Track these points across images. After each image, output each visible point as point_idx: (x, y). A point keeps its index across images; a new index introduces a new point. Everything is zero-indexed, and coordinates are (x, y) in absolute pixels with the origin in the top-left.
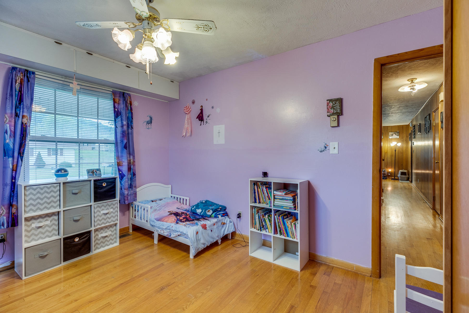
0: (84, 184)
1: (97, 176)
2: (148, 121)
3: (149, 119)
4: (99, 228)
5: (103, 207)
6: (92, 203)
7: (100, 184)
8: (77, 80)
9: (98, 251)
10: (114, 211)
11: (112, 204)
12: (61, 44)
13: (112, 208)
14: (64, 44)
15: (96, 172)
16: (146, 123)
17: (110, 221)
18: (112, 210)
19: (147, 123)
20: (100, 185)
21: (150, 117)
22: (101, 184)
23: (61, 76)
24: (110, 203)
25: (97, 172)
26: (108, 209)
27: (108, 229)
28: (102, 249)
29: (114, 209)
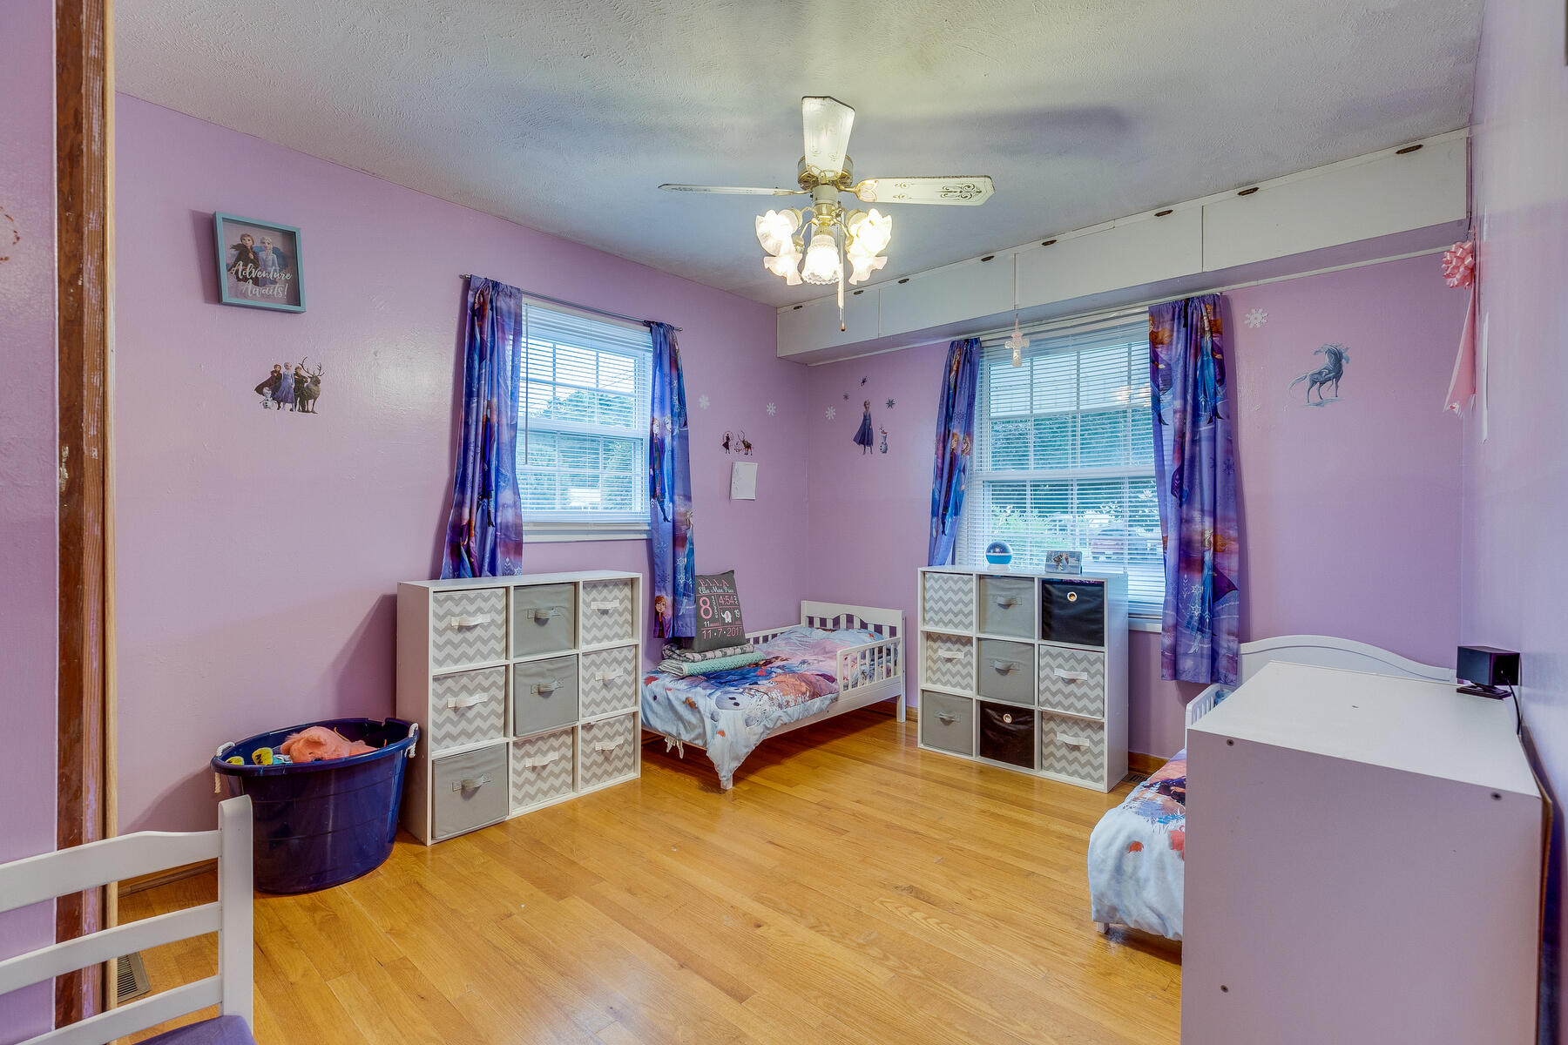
0: (1021, 586)
1: (1065, 571)
2: (1320, 373)
3: (1326, 361)
4: (1058, 715)
5: (1060, 660)
6: (1036, 640)
7: (1060, 594)
8: (1022, 326)
9: (1050, 775)
10: (1092, 683)
11: (1085, 658)
12: (993, 257)
13: (1085, 670)
14: (997, 255)
15: (1067, 559)
16: (1307, 382)
17: (1079, 705)
18: (1085, 676)
19: (1314, 382)
20: (1061, 597)
21: (1329, 352)
22: (1063, 595)
23: (1031, 324)
24: (1080, 655)
25: (1070, 559)
26: (1072, 669)
27: (1083, 730)
28: (1063, 778)
29: (1092, 676)
